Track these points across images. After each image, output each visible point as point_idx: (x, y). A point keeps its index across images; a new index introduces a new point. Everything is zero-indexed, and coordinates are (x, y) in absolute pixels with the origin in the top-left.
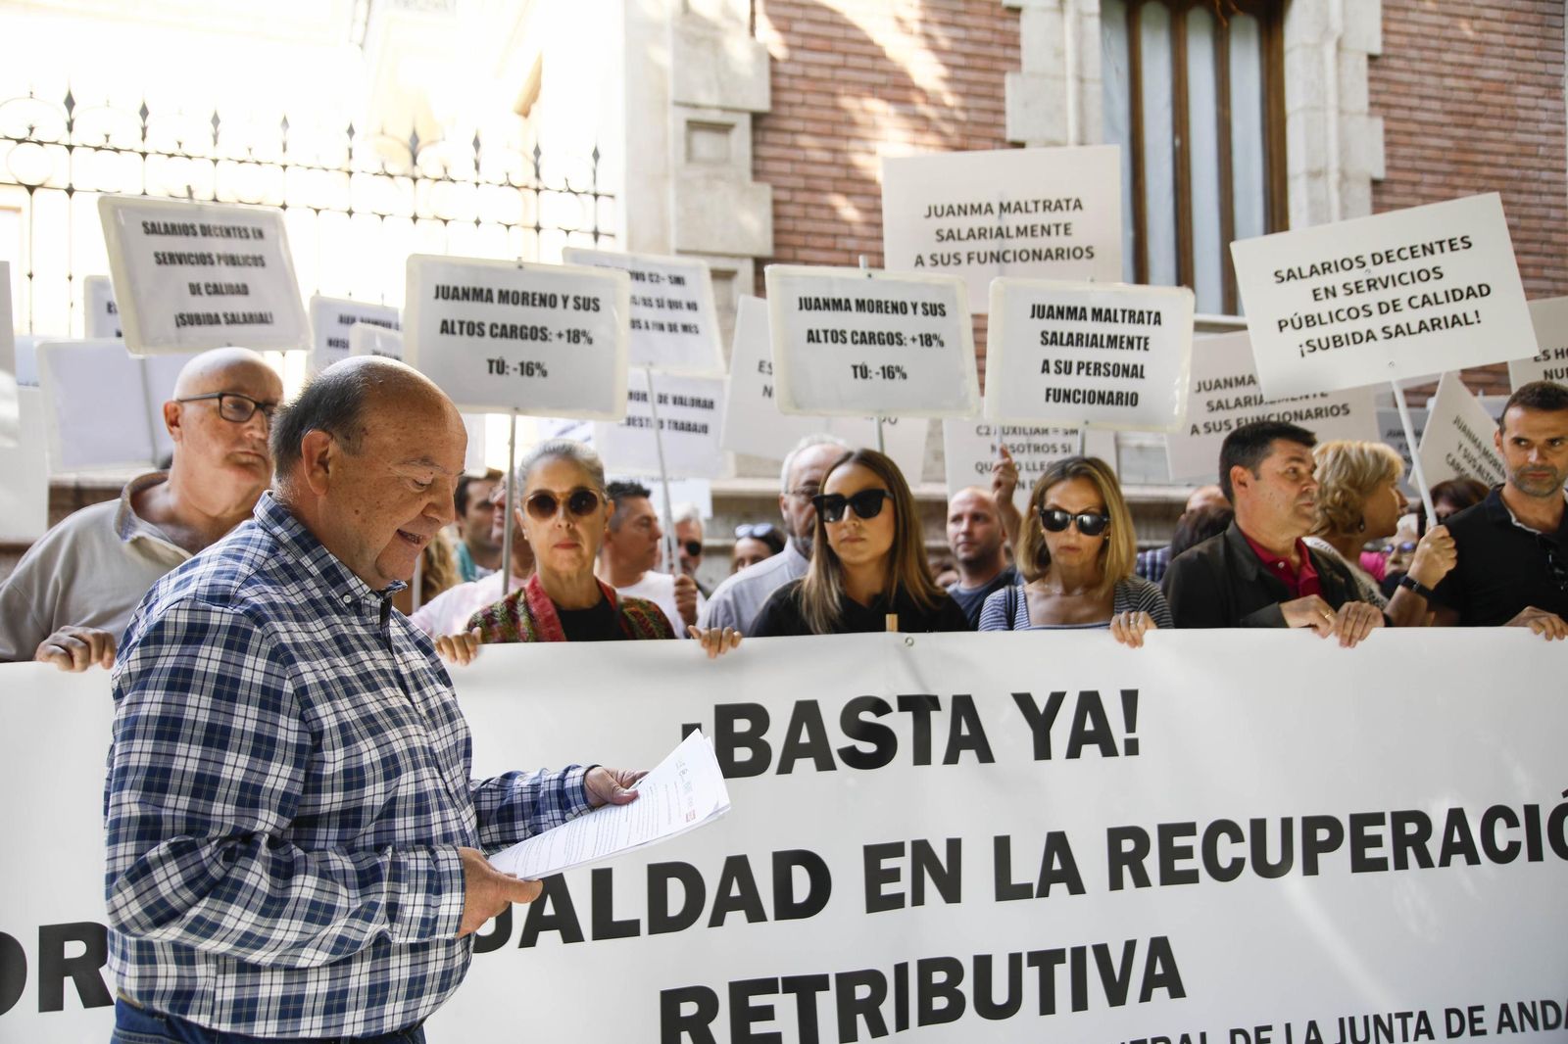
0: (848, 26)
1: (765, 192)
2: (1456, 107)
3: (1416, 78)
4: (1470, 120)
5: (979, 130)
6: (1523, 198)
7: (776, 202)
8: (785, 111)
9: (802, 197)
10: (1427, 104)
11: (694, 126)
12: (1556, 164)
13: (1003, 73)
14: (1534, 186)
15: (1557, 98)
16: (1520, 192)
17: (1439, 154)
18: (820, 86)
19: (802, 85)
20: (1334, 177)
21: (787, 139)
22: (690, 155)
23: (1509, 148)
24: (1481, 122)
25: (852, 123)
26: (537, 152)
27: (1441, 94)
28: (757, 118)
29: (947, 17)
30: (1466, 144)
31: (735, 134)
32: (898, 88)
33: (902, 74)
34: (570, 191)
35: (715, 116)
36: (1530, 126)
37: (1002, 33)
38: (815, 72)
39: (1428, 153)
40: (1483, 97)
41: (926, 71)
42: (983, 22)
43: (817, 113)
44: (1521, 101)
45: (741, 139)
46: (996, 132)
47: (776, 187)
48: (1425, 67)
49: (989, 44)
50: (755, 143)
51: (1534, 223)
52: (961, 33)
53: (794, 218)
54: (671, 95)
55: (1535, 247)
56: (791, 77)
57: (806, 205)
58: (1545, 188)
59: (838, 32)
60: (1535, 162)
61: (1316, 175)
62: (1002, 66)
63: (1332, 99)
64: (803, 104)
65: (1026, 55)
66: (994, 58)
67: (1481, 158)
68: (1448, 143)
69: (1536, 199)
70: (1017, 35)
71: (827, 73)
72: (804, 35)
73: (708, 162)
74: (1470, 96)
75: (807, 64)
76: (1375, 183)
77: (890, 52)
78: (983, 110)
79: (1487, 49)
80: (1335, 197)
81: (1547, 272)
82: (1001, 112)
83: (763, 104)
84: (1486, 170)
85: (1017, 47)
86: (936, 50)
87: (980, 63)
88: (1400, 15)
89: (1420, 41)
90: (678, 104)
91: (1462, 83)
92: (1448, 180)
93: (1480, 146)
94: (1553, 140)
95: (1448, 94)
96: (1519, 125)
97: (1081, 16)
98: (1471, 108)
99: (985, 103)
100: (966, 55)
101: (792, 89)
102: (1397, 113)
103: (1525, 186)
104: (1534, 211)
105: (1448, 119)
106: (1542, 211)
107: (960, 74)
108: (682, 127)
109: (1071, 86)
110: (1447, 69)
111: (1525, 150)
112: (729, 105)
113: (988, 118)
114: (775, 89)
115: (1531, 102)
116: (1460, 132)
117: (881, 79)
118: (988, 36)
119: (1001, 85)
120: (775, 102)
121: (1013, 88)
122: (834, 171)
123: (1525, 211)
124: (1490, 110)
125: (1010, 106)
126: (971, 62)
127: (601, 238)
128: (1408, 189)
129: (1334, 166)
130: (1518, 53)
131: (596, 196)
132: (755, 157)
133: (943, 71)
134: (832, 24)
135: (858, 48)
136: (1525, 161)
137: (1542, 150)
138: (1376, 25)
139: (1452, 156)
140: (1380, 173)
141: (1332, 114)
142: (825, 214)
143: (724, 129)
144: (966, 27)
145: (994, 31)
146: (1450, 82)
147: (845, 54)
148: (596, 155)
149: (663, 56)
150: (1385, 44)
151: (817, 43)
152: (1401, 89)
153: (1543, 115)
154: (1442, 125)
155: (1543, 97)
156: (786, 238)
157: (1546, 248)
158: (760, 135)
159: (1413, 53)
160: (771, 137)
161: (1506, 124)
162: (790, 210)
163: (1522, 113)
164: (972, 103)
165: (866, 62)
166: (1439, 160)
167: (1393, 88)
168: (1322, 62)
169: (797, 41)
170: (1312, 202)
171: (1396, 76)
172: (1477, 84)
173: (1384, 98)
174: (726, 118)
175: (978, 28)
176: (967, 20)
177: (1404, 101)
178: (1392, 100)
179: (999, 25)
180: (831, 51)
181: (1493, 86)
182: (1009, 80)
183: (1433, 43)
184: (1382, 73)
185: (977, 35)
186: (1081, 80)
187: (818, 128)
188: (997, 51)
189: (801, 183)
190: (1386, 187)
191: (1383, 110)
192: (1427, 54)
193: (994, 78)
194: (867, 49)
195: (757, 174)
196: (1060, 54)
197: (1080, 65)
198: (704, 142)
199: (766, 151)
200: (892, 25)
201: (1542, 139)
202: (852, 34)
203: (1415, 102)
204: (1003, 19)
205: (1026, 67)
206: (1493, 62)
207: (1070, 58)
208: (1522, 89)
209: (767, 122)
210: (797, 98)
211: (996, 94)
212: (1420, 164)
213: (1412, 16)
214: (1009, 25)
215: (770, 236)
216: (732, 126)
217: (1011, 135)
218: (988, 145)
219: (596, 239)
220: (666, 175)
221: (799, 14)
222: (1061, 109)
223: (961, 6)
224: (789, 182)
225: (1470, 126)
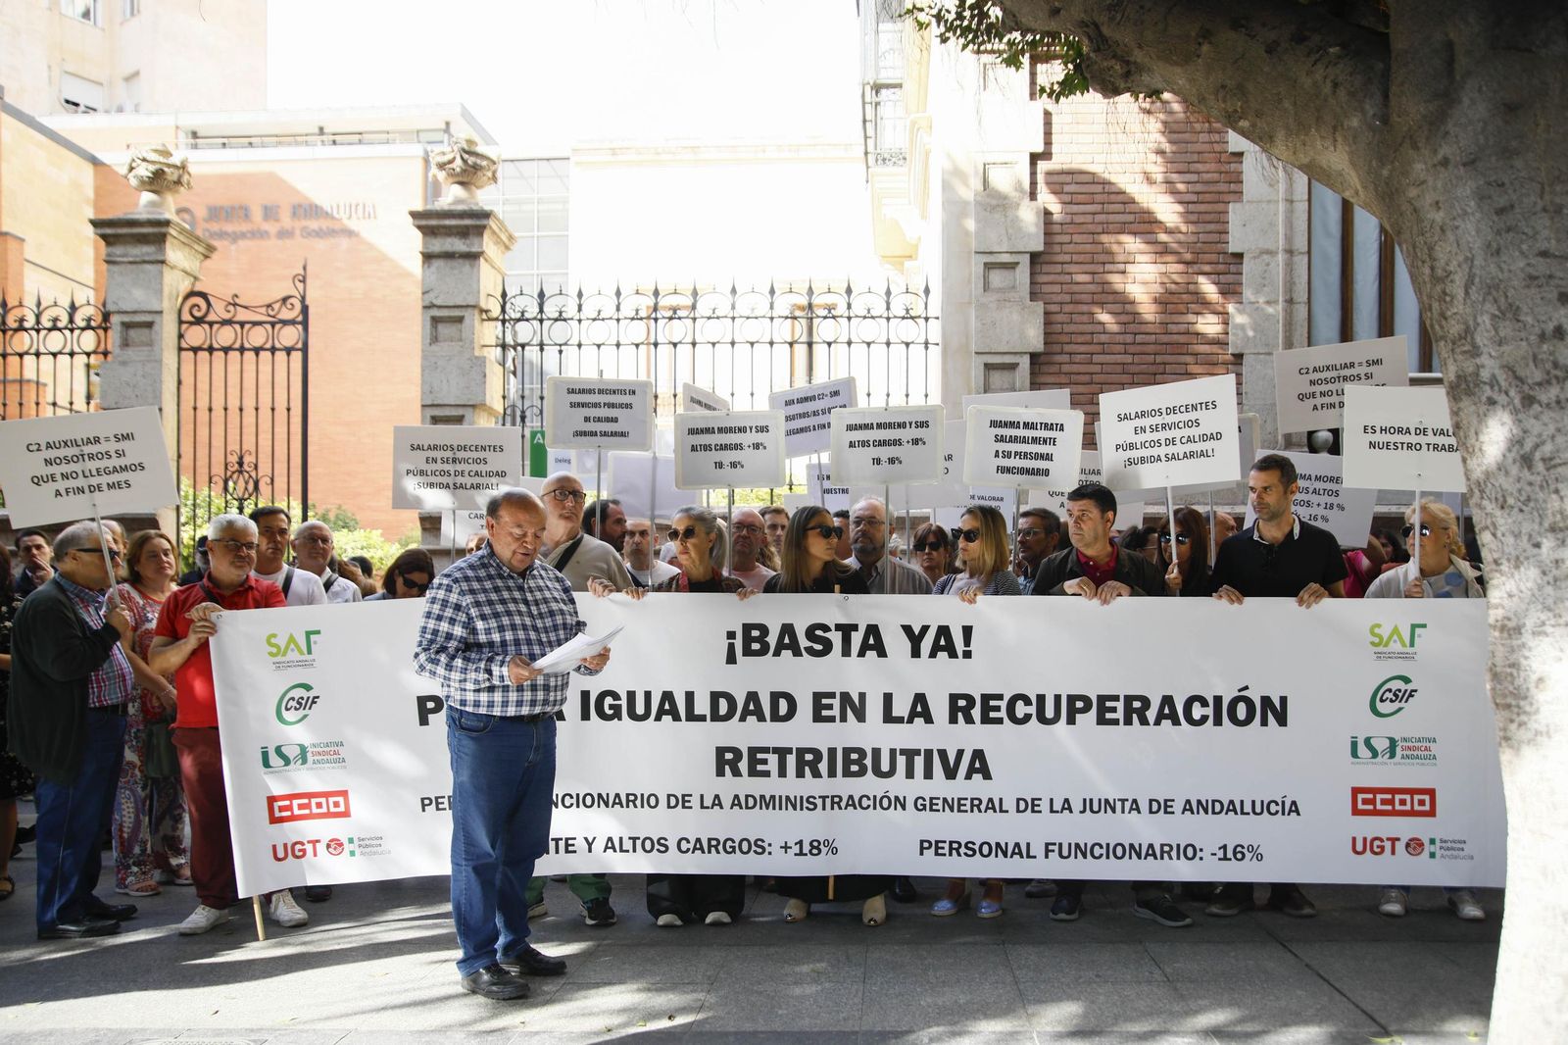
0: (1106, 183)
1: (1039, 308)
5: (1206, 248)
7: (1046, 313)
8: (1057, 248)
9: (1068, 308)
11: (989, 266)
13: (1229, 202)
18: (1083, 228)
19: (1070, 229)
21: (1058, 268)
22: (986, 287)
25: (1111, 253)
28: (1035, 258)
29: (1182, 167)
31: (1019, 269)
32: (1144, 224)
33: (1149, 212)
35: (1006, 258)
37: (1228, 173)
38: (1079, 219)
41: (1168, 211)
42: (1213, 167)
43: (1081, 248)
45: (1023, 274)
46: (1220, 247)
47: (1047, 304)
49: (1216, 182)
50: (1032, 274)
52: (1194, 177)
53: (1061, 323)
54: (974, 248)
56: (1061, 224)
57: (1070, 313)
59: (1099, 189)
62: (1226, 198)
64: (1070, 242)
65: (1245, 188)
66: (1221, 193)
70: (1240, 173)
71: (1089, 218)
72: (1074, 194)
73: (1000, 290)
75: (1074, 214)
77: (1138, 198)
78: (1211, 232)
82: (1225, 233)
83: (1040, 248)
85: (1240, 182)
86: (1174, 192)
87: (1208, 197)
90: (976, 253)
99: (1212, 227)
100: (1198, 193)
101: (1061, 233)
107: (1192, 208)
108: (981, 268)
109: (1282, 207)
112: (1015, 250)
113: (1215, 237)
114: (1048, 235)
117: (1130, 218)
118: (1216, 176)
119: (1226, 212)
120: (1048, 244)
121: (1235, 214)
122: (1092, 288)
125: (1231, 228)
126: (1201, 197)
131: (927, 319)
132: (1033, 284)
133: (1179, 208)
134: (1094, 183)
135: (1113, 198)
142: (1085, 318)
143: (1011, 266)
144: (1197, 173)
145: (1221, 172)
147: (1103, 203)
148: (927, 291)
149: (971, 224)
151: (1082, 198)
156: (1055, 338)
158: (1037, 268)
160: (1046, 268)
162: (1059, 318)
164: (1201, 228)
165: (1119, 207)
169: (1067, 198)
174: (1013, 259)
175: (1207, 172)
176: (1200, 167)
179: (1226, 167)
180: (1092, 203)
182: (1232, 207)
185: (1206, 177)
186: (1290, 202)
187: (1081, 258)
188: (1223, 187)
189: (1067, 298)
193: (1220, 207)
194: (1120, 198)
195: (1034, 295)
196: (1273, 186)
197: (1290, 191)
198: (997, 278)
199: (1041, 279)
200: (1140, 178)
202: (1109, 189)
204: (1229, 165)
205: (1245, 198)
207: (1282, 187)
209: (1042, 258)
210: (1066, 238)
211: (1221, 220)
214: (1233, 166)
215: (1041, 338)
216: (1018, 263)
217: (1233, 247)
218: (1213, 257)
219: (927, 348)
220: (970, 303)
221: (1068, 178)
222: (1272, 224)
223: (1195, 157)
224: (1059, 298)
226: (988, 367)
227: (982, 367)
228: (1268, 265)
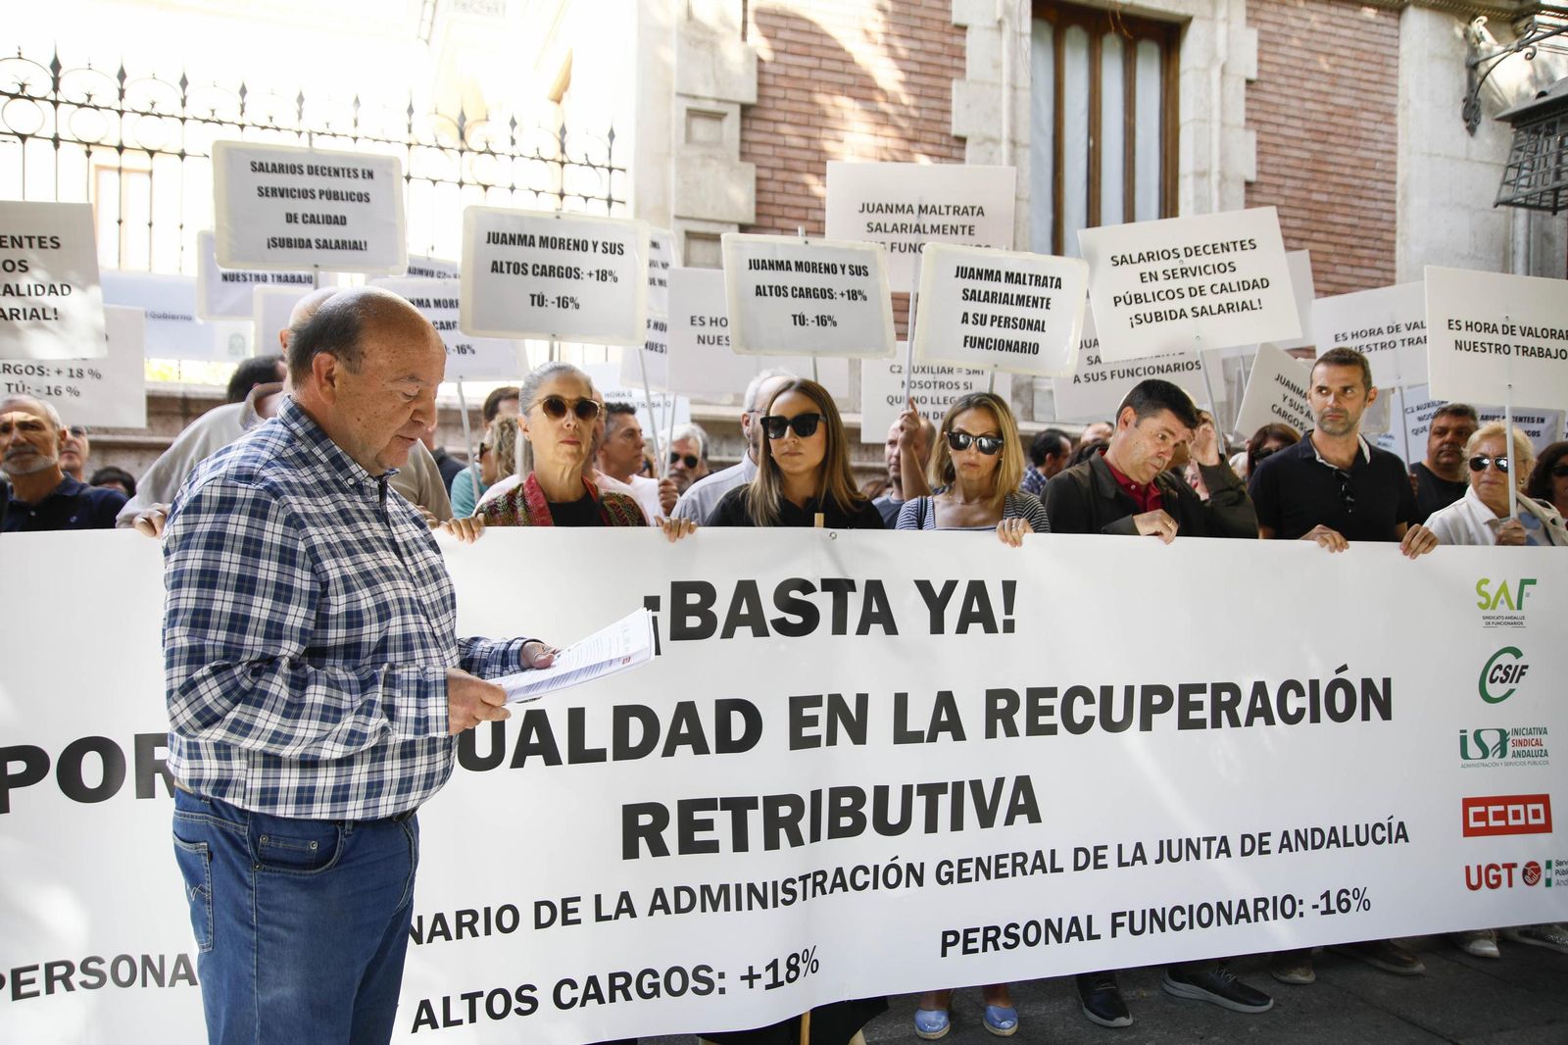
0: (824, 35)
1: (750, 170)
2: (1314, 126)
3: (1283, 101)
4: (1324, 137)
5: (928, 126)
6: (1363, 203)
7: (758, 179)
8: (769, 103)
9: (781, 176)
10: (1291, 122)
11: (693, 113)
12: (1388, 177)
13: (951, 79)
14: (1372, 194)
15: (1391, 124)
16: (1360, 198)
17: (1298, 163)
18: (799, 84)
19: (784, 83)
20: (1215, 178)
21: (770, 127)
22: (689, 138)
23: (1354, 162)
24: (1332, 139)
25: (825, 116)
26: (563, 131)
27: (1302, 115)
28: (745, 109)
29: (906, 32)
30: (1320, 157)
31: (727, 122)
32: (863, 89)
33: (867, 76)
34: (590, 165)
35: (711, 106)
36: (1370, 145)
37: (951, 46)
38: (795, 73)
39: (1290, 162)
40: (1334, 119)
41: (887, 75)
42: (936, 37)
43: (795, 107)
44: (1364, 124)
45: (732, 126)
46: (943, 127)
47: (758, 167)
48: (1290, 92)
49: (939, 54)
50: (743, 129)
51: (1370, 224)
52: (916, 45)
53: (774, 192)
54: (675, 88)
55: (1370, 243)
56: (775, 75)
57: (784, 182)
58: (1379, 196)
59: (816, 40)
60: (1373, 174)
61: (1201, 175)
62: (950, 73)
63: (1216, 114)
64: (784, 98)
65: (969, 65)
66: (943, 67)
67: (1331, 169)
68: (1307, 155)
69: (1372, 205)
70: (963, 49)
71: (805, 74)
72: (787, 41)
73: (703, 144)
74: (1323, 118)
75: (788, 65)
76: (1248, 184)
77: (858, 59)
78: (933, 109)
79: (1339, 81)
80: (1216, 195)
81: (1379, 264)
82: (948, 111)
83: (751, 98)
84: (1335, 179)
85: (963, 58)
86: (896, 58)
87: (931, 70)
88: (1272, 49)
89: (1288, 71)
90: (679, 95)
91: (1318, 107)
92: (1305, 185)
93: (1331, 159)
94: (1387, 158)
95: (1307, 115)
96: (1362, 144)
97: (1017, 35)
98: (1325, 128)
99: (934, 104)
100: (921, 63)
101: (775, 86)
102: (1268, 128)
103: (1364, 193)
104: (1372, 214)
105: (1307, 136)
106: (1376, 214)
107: (915, 79)
108: (683, 114)
109: (1006, 92)
110: (1307, 95)
111: (1366, 164)
112: (724, 97)
113: (937, 116)
114: (761, 85)
115: (1372, 126)
116: (1317, 147)
117: (850, 80)
118: (938, 48)
119: (949, 89)
120: (760, 96)
121: (958, 92)
122: (808, 155)
123: (1364, 213)
124: (1340, 130)
125: (954, 107)
126: (924, 69)
127: (614, 204)
128: (1274, 190)
129: (1216, 168)
130: (1363, 85)
131: (610, 169)
132: (743, 141)
133: (901, 76)
134: (810, 33)
135: (831, 54)
136: (1364, 173)
137: (1378, 165)
138: (1253, 56)
139: (1310, 165)
140: (1252, 177)
141: (1216, 126)
142: (799, 190)
143: (718, 116)
144: (921, 40)
145: (944, 44)
146: (1309, 105)
147: (821, 58)
148: (612, 135)
149: (670, 56)
150: (1260, 71)
151: (796, 48)
152: (1271, 109)
153: (1378, 136)
154: (1303, 140)
155: (1381, 122)
156: (765, 209)
157: (1379, 244)
158: (747, 122)
159: (1282, 80)
160: (756, 125)
161: (1352, 142)
162: (771, 186)
163: (1364, 134)
164: (923, 103)
165: (838, 66)
166: (1299, 168)
167: (1265, 107)
168: (1209, 83)
169: (781, 46)
170: (1197, 197)
171: (1268, 98)
172: (1330, 108)
173: (1257, 116)
174: (722, 108)
175: (931, 41)
176: (923, 34)
177: (1273, 119)
178: (1264, 117)
179: (948, 40)
180: (809, 56)
181: (1343, 111)
182: (955, 84)
183: (1297, 73)
184: (1257, 95)
185: (930, 47)
186: (1014, 88)
187: (796, 118)
188: (946, 61)
189: (780, 163)
190: (1256, 188)
191: (1257, 125)
192: (1292, 82)
193: (943, 83)
194: (839, 55)
195: (744, 155)
196: (997, 66)
197: (1014, 75)
198: (701, 128)
199: (752, 137)
200: (860, 35)
201: (1379, 156)
202: (826, 42)
203: (1282, 120)
204: (952, 35)
205: (969, 75)
206: (1343, 91)
207: (1006, 69)
208: (1365, 115)
209: (754, 113)
210: (780, 93)
211: (943, 98)
212: (1284, 171)
213: (1281, 50)
214: (957, 40)
215: (753, 206)
216: (725, 115)
217: (956, 130)
218: (936, 138)
219: (610, 205)
220: (669, 154)
221: (783, 23)
222: (996, 110)
223: (918, 23)
224: (771, 163)
225: (1324, 142)
226: (690, 236)
227: (683, 235)
228: (991, 153)
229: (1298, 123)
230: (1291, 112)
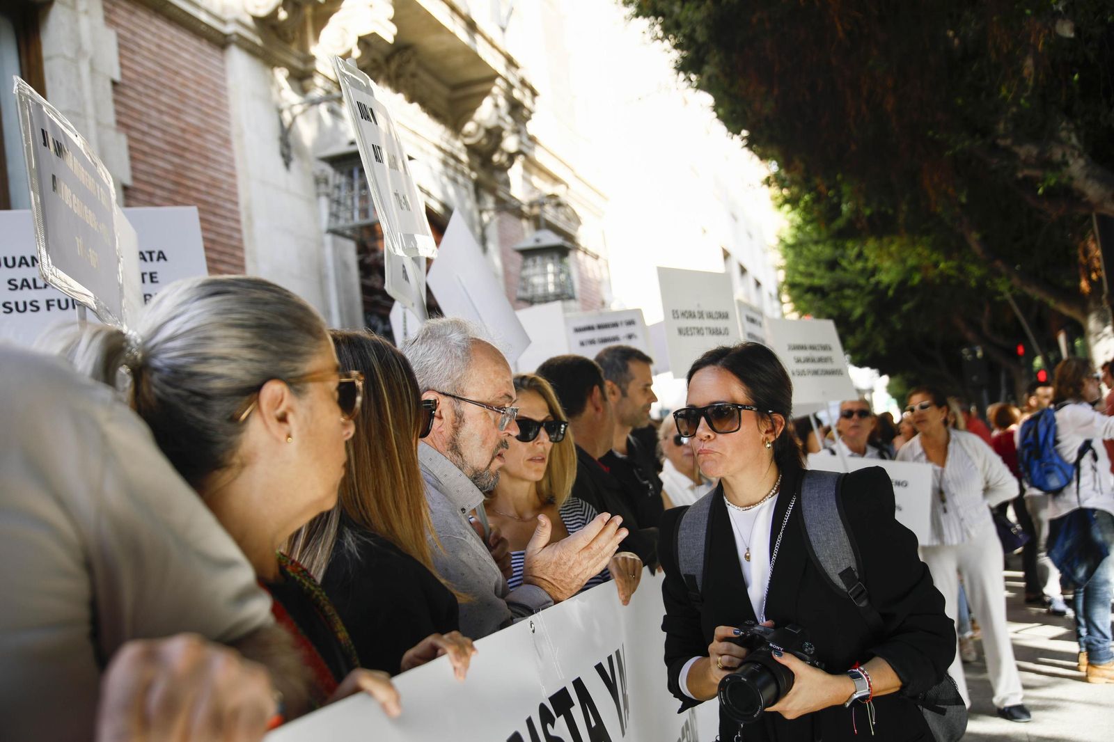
2: (172, 139)
3: (144, 109)
4: (180, 152)
10: (153, 132)
17: (163, 173)
24: (188, 155)
27: (162, 127)
30: (179, 170)
39: (157, 171)
48: (149, 101)
68: (169, 167)
74: (178, 133)
88: (130, 55)
89: (144, 80)
91: (174, 122)
95: (166, 127)
98: (181, 143)
102: (135, 134)
105: (168, 148)
110: (163, 108)
116: (176, 160)
138: (115, 58)
139: (173, 177)
140: (128, 181)
146: (166, 119)
150: (122, 75)
152: (136, 115)
154: (164, 151)
159: (142, 89)
166: (164, 179)
167: (131, 113)
171: (133, 103)
172: (183, 125)
173: (125, 120)
177: (140, 126)
178: (132, 123)
181: (193, 130)
183: (153, 84)
184: (122, 98)
190: (132, 191)
191: (126, 130)
192: (149, 92)
201: (224, 177)
203: (146, 130)
206: (190, 111)
208: (209, 137)
212: (154, 180)
213: (137, 58)
225: (181, 157)
229: (158, 134)
230: (153, 122)
